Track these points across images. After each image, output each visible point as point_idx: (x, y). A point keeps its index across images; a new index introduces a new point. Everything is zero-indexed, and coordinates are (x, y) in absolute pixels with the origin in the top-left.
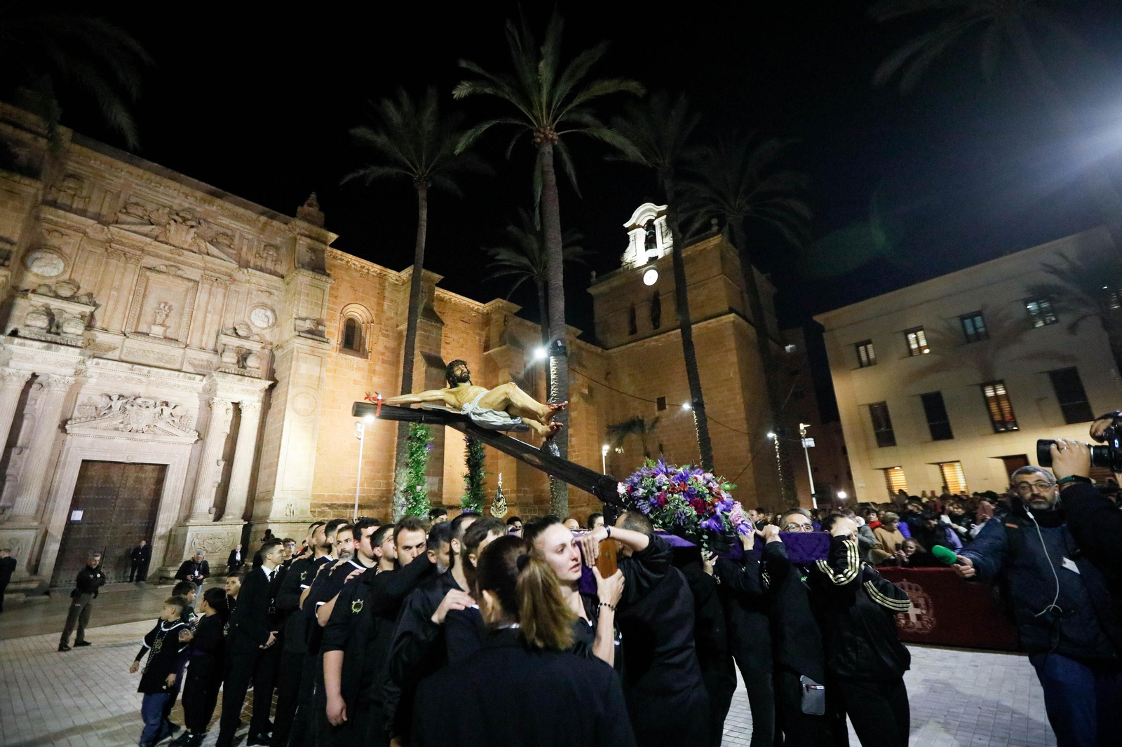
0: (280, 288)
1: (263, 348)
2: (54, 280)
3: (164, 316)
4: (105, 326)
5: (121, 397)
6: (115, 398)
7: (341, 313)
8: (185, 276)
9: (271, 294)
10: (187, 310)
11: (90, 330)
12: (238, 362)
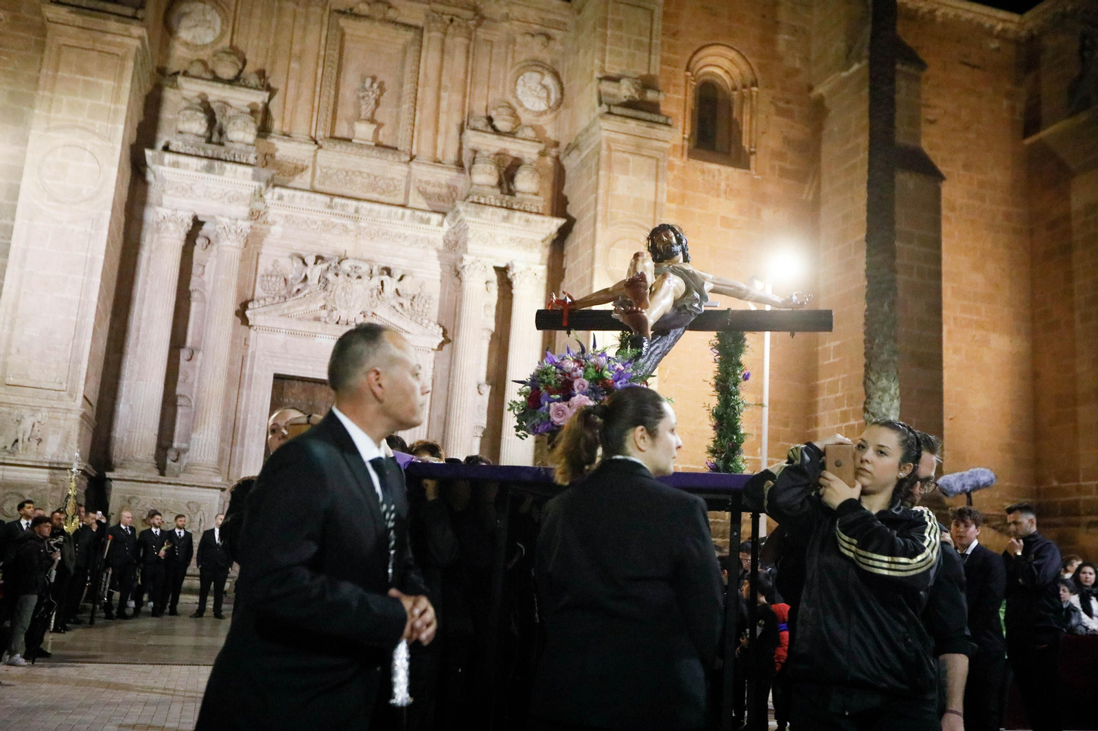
0: (565, 24)
1: (542, 154)
2: (209, 52)
3: (373, 102)
4: (286, 129)
5: (319, 258)
6: (310, 260)
7: (688, 69)
8: (400, 19)
9: (549, 37)
10: (408, 87)
11: (265, 137)
12: (500, 184)
